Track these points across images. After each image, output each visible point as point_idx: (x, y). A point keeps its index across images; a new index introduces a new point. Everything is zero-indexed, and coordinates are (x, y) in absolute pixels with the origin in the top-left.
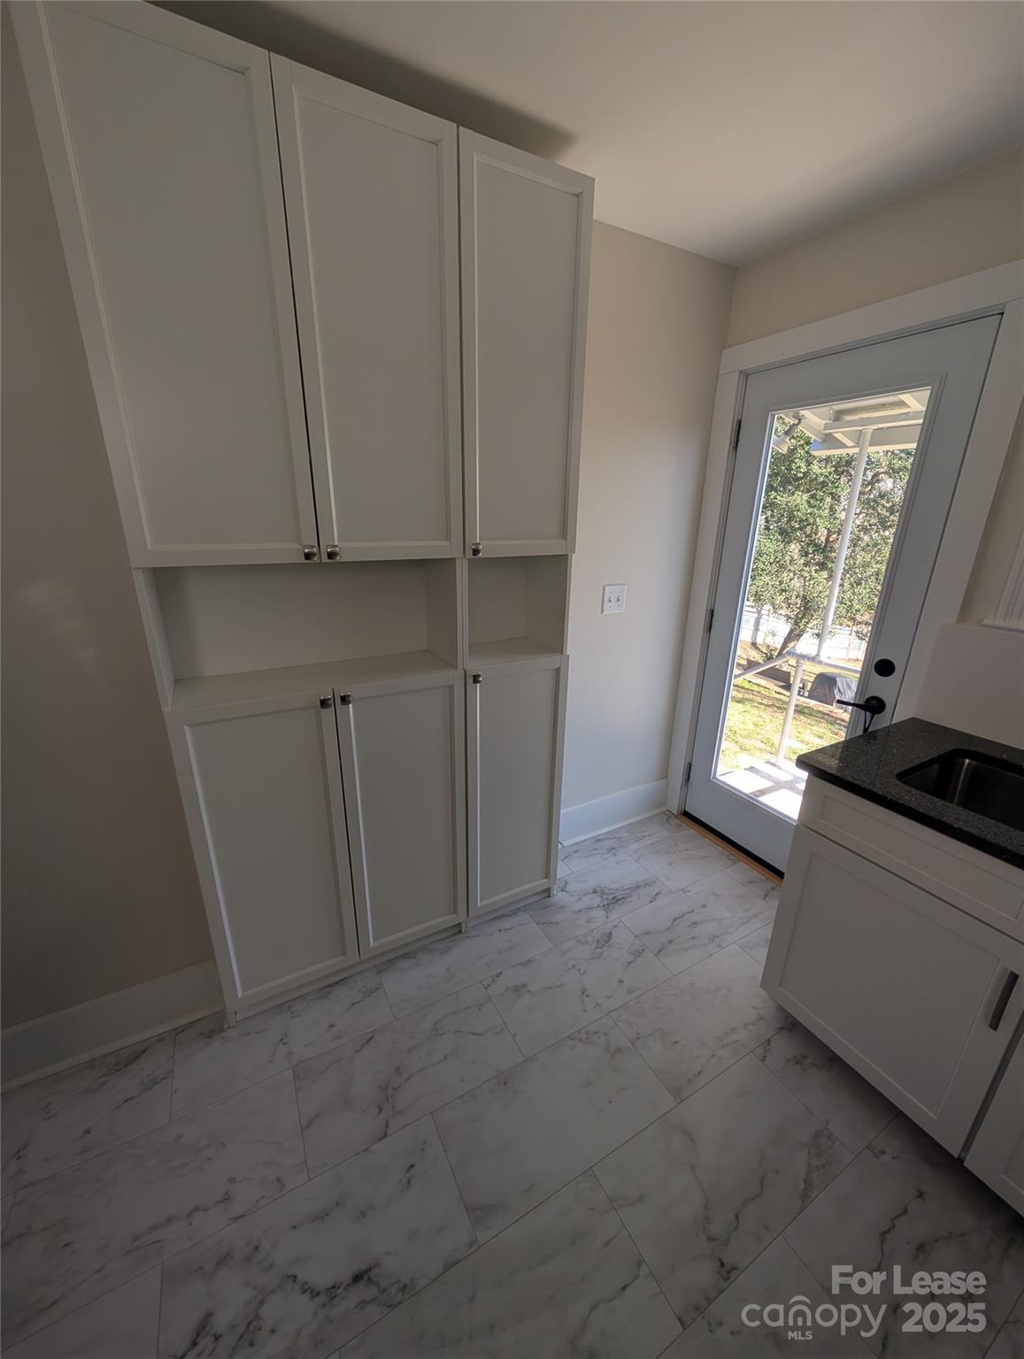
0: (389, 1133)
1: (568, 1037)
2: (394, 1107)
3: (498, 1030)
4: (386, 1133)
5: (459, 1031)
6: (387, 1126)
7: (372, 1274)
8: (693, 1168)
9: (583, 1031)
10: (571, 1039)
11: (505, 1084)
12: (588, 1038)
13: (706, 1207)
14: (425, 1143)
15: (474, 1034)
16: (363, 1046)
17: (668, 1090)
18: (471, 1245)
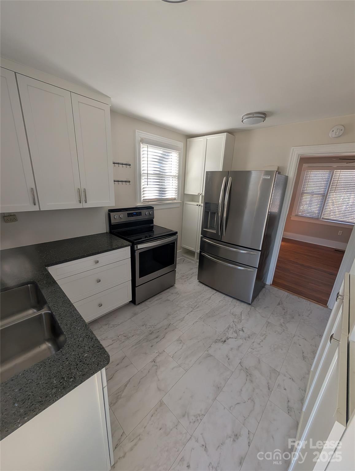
0: (239, 364)
1: (205, 415)
2: (244, 370)
3: (232, 408)
4: (240, 364)
5: (244, 403)
6: (241, 366)
7: (223, 342)
8: (159, 380)
9: (200, 421)
10: (203, 415)
11: (218, 388)
12: (197, 417)
13: (156, 372)
14: (230, 365)
15: (239, 403)
16: (269, 386)
17: (165, 404)
18: (208, 350)
